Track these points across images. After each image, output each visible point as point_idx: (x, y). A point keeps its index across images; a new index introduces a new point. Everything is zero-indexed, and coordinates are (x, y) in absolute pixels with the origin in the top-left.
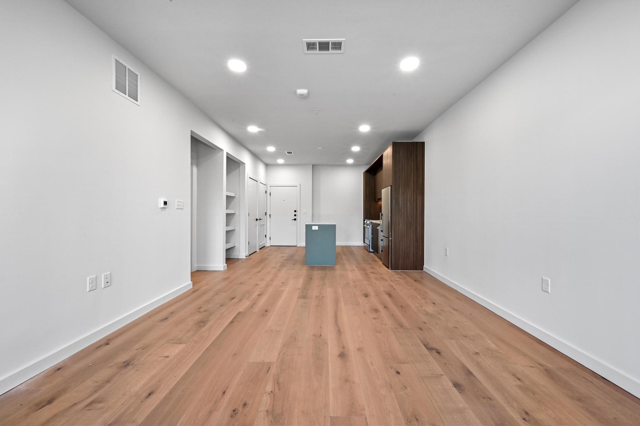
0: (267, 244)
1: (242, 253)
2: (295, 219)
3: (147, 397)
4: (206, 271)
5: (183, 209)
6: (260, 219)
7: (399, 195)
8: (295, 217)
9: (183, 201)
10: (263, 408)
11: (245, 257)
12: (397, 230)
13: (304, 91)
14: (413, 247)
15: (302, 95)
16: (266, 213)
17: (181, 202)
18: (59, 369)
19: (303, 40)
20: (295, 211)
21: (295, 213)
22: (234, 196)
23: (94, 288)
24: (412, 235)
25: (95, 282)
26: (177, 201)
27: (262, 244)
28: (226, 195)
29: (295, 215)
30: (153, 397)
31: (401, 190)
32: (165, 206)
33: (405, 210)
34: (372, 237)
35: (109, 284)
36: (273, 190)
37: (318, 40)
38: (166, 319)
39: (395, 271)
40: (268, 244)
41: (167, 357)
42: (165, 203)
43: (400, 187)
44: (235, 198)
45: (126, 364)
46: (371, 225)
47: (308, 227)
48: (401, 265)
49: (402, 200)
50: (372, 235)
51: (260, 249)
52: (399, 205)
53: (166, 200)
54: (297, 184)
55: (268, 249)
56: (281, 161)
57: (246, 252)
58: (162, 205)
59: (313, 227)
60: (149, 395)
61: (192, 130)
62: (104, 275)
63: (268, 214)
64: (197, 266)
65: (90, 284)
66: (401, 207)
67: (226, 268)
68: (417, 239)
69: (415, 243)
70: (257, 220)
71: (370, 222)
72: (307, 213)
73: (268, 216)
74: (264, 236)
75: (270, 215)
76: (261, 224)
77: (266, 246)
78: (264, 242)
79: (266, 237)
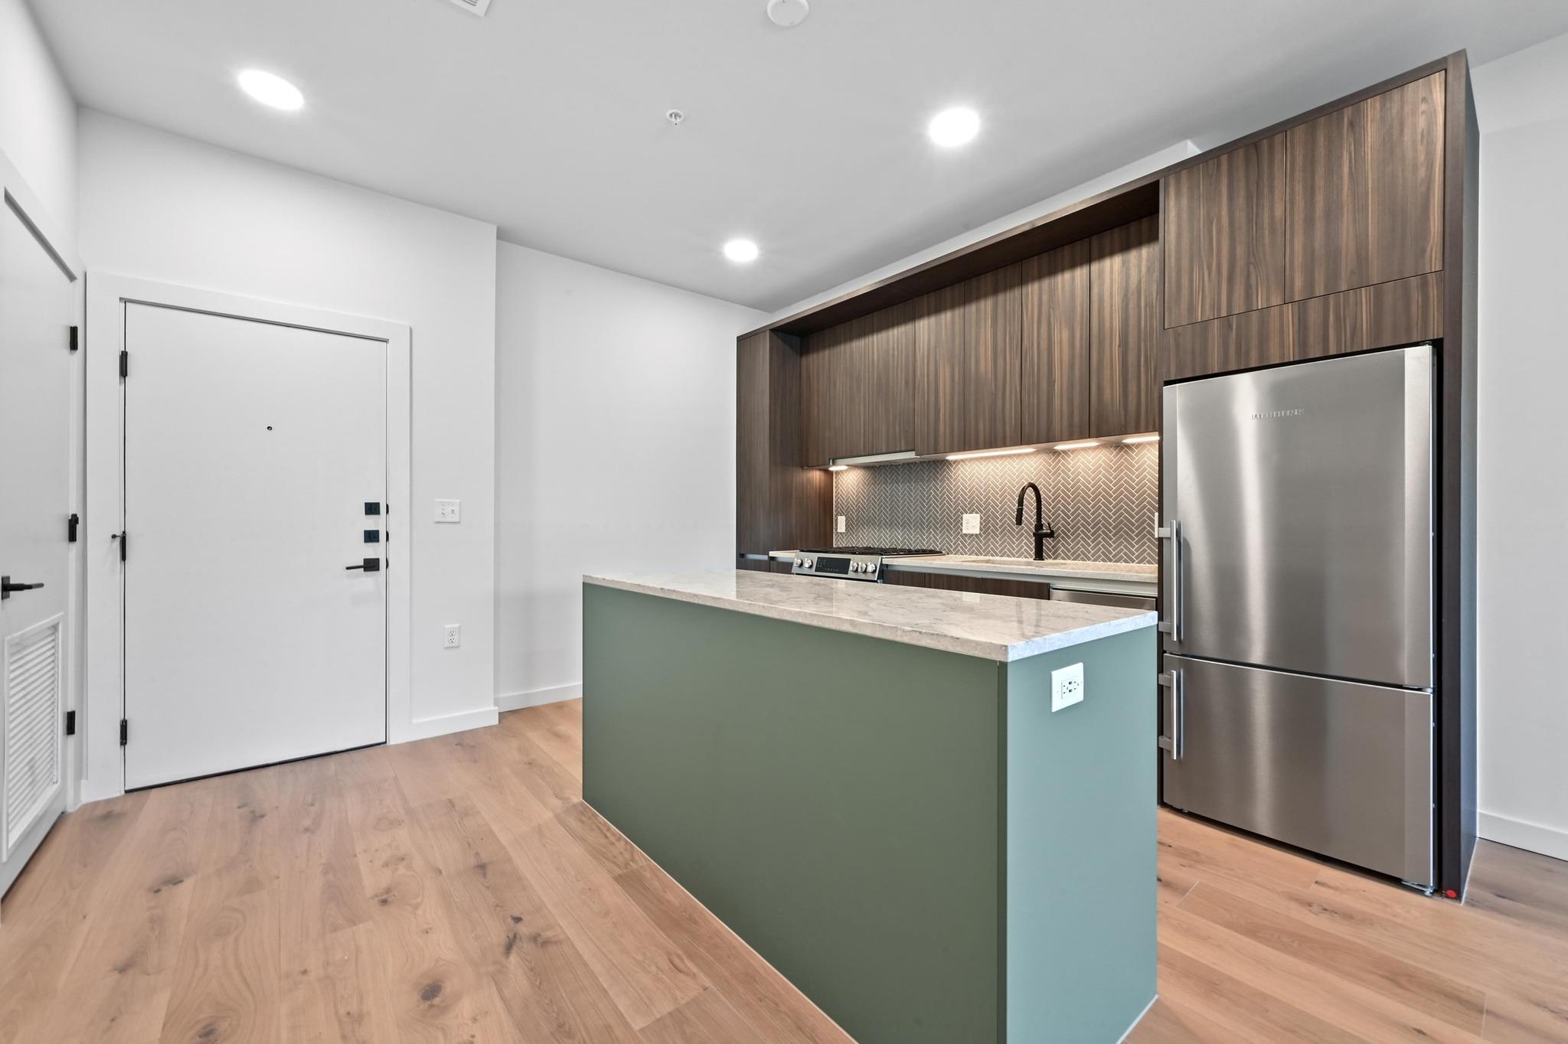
2: (371, 565)
6: (6, 590)
8: (370, 551)
16: (74, 522)
20: (372, 509)
21: (371, 523)
29: (370, 536)
54: (389, 324)
63: (101, 532)
71: (876, 568)
72: (457, 520)
73: (101, 551)
74: (60, 726)
75: (124, 538)
76: (18, 635)
77: (71, 809)
78: (59, 778)
79: (72, 731)
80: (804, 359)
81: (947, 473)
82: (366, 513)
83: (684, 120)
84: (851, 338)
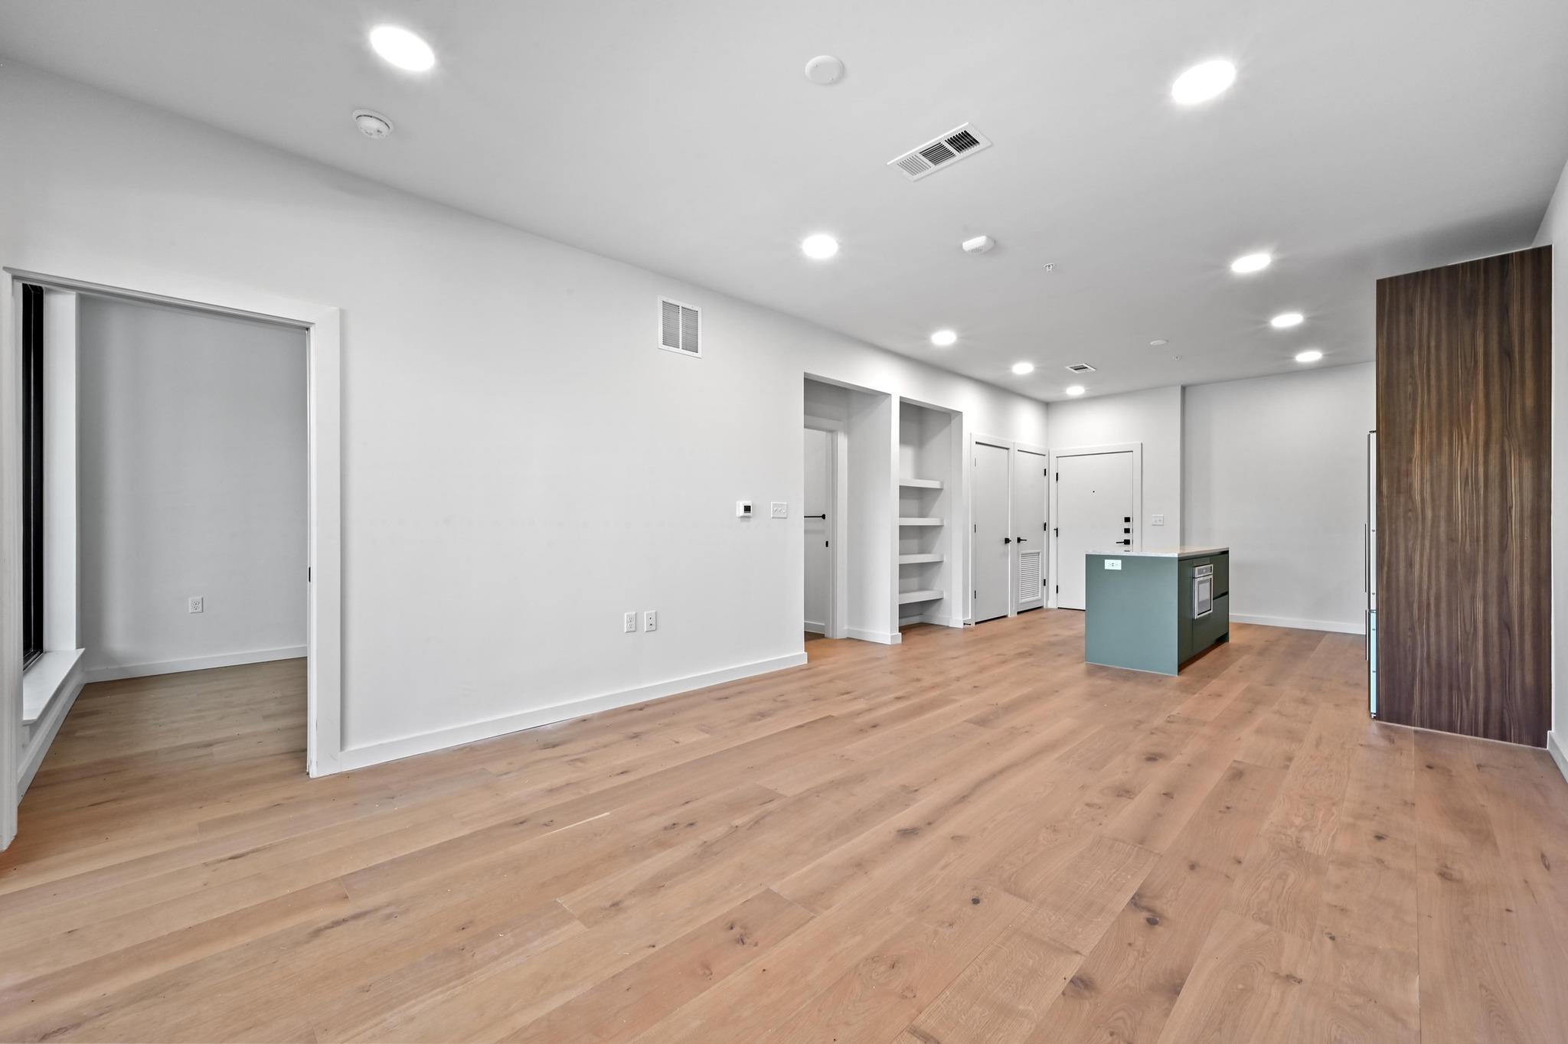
0: (1049, 602)
1: (956, 615)
2: (1127, 542)
3: (618, 774)
4: (860, 640)
5: (785, 518)
6: (1019, 540)
7: (1410, 461)
8: (1127, 537)
9: (785, 503)
10: (704, 838)
11: (961, 626)
12: (1402, 584)
13: (979, 241)
14: (1486, 653)
15: (977, 250)
16: (1045, 525)
17: (783, 505)
18: (585, 720)
19: (888, 163)
21: (1127, 525)
22: (938, 487)
23: (634, 629)
25: (635, 620)
26: (775, 505)
27: (1028, 600)
28: (901, 486)
29: (1127, 531)
30: (624, 776)
31: (1422, 444)
32: (747, 514)
33: (1443, 513)
35: (653, 628)
36: (1064, 467)
37: (916, 151)
38: (726, 698)
40: (1052, 604)
41: (677, 743)
42: (747, 509)
43: (1413, 433)
44: (943, 493)
45: (636, 736)
47: (1094, 562)
48: (1421, 707)
49: (1427, 475)
51: (1019, 613)
52: (1410, 497)
53: (748, 503)
54: (1133, 443)
55: (1051, 615)
56: (1076, 390)
57: (965, 613)
58: (741, 512)
59: (1106, 561)
60: (622, 773)
61: (808, 371)
62: (627, 616)
63: (1052, 527)
64: (848, 630)
65: (627, 623)
66: (1419, 505)
67: (899, 641)
68: (1506, 625)
69: (1495, 639)
70: (1007, 541)
72: (1161, 524)
73: (1052, 533)
74: (1041, 583)
75: (1057, 529)
76: (1024, 552)
77: (1045, 607)
78: (1040, 596)
79: (1045, 585)
82: (1125, 522)
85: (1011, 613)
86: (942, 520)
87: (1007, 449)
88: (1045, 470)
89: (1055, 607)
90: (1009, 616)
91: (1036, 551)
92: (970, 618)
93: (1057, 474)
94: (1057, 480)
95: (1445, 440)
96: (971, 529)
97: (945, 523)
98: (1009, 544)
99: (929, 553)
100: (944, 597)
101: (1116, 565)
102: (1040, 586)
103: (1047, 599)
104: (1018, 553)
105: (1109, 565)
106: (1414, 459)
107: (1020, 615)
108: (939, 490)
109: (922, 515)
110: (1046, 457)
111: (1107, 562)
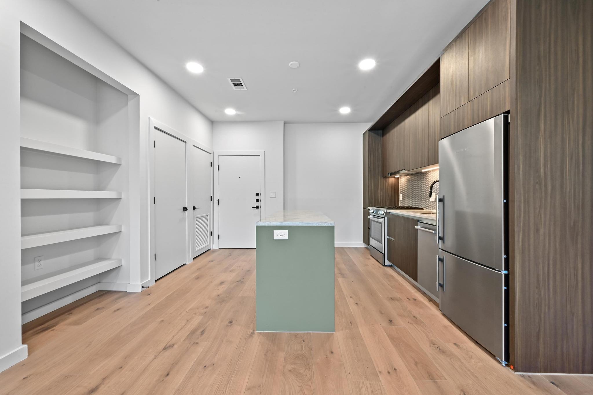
1: (134, 280)
6: (194, 208)
8: (257, 204)
11: (139, 290)
16: (211, 197)
20: (257, 194)
21: (257, 198)
24: (579, 265)
27: (200, 248)
28: (21, 147)
34: (388, 239)
36: (223, 163)
39: (523, 376)
40: (215, 247)
46: (386, 218)
47: (263, 232)
50: (388, 235)
51: (194, 259)
54: (261, 152)
55: (215, 254)
56: (231, 112)
63: (215, 199)
70: (185, 209)
71: (384, 212)
72: (275, 197)
73: (216, 203)
74: (209, 234)
75: (219, 200)
76: (197, 216)
77: (211, 249)
78: (208, 243)
79: (211, 235)
80: (385, 137)
81: (426, 177)
82: (256, 195)
83: (297, 90)
84: (394, 127)
85: (188, 261)
86: (120, 193)
87: (185, 142)
88: (211, 163)
89: (218, 248)
90: (187, 264)
91: (207, 214)
92: (150, 279)
93: (218, 166)
94: (218, 170)
95: (559, 122)
96: (149, 201)
97: (123, 196)
98: (187, 212)
99: (107, 224)
100: (123, 264)
101: (284, 235)
102: (208, 236)
103: (213, 243)
104: (194, 217)
105: (277, 235)
106: (540, 137)
107: (196, 260)
108: (117, 165)
109: (98, 188)
110: (212, 155)
111: (275, 232)
